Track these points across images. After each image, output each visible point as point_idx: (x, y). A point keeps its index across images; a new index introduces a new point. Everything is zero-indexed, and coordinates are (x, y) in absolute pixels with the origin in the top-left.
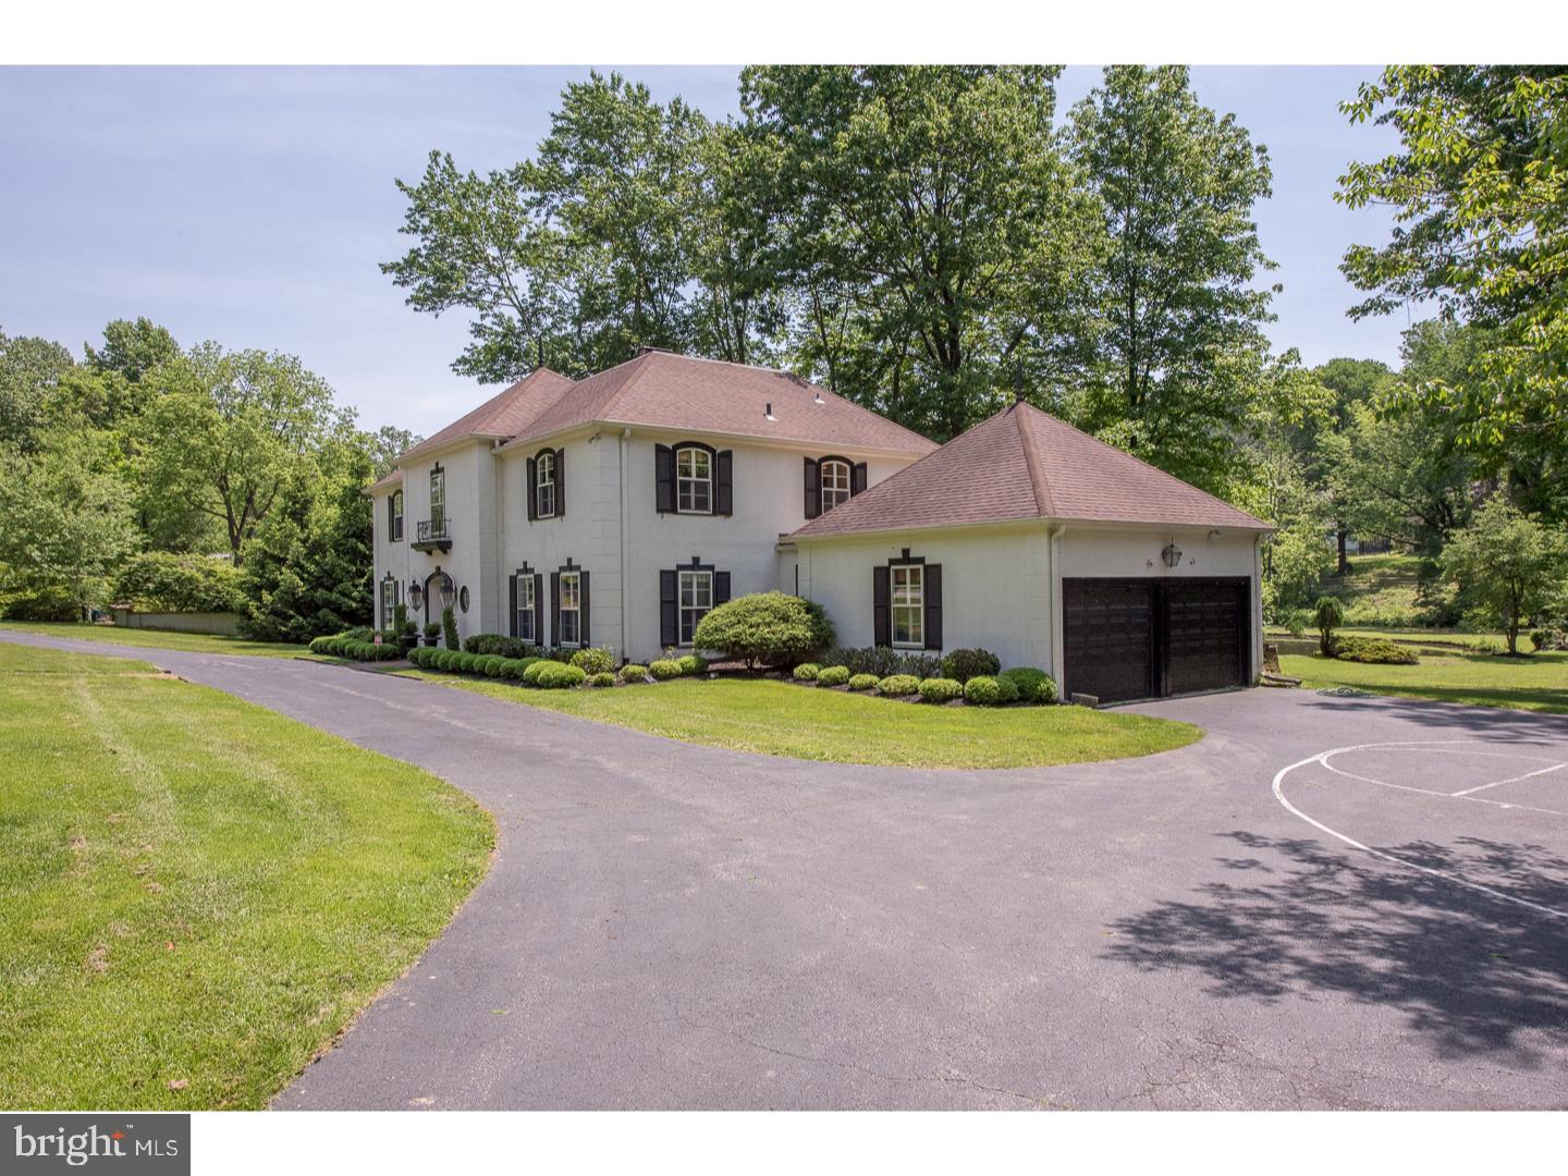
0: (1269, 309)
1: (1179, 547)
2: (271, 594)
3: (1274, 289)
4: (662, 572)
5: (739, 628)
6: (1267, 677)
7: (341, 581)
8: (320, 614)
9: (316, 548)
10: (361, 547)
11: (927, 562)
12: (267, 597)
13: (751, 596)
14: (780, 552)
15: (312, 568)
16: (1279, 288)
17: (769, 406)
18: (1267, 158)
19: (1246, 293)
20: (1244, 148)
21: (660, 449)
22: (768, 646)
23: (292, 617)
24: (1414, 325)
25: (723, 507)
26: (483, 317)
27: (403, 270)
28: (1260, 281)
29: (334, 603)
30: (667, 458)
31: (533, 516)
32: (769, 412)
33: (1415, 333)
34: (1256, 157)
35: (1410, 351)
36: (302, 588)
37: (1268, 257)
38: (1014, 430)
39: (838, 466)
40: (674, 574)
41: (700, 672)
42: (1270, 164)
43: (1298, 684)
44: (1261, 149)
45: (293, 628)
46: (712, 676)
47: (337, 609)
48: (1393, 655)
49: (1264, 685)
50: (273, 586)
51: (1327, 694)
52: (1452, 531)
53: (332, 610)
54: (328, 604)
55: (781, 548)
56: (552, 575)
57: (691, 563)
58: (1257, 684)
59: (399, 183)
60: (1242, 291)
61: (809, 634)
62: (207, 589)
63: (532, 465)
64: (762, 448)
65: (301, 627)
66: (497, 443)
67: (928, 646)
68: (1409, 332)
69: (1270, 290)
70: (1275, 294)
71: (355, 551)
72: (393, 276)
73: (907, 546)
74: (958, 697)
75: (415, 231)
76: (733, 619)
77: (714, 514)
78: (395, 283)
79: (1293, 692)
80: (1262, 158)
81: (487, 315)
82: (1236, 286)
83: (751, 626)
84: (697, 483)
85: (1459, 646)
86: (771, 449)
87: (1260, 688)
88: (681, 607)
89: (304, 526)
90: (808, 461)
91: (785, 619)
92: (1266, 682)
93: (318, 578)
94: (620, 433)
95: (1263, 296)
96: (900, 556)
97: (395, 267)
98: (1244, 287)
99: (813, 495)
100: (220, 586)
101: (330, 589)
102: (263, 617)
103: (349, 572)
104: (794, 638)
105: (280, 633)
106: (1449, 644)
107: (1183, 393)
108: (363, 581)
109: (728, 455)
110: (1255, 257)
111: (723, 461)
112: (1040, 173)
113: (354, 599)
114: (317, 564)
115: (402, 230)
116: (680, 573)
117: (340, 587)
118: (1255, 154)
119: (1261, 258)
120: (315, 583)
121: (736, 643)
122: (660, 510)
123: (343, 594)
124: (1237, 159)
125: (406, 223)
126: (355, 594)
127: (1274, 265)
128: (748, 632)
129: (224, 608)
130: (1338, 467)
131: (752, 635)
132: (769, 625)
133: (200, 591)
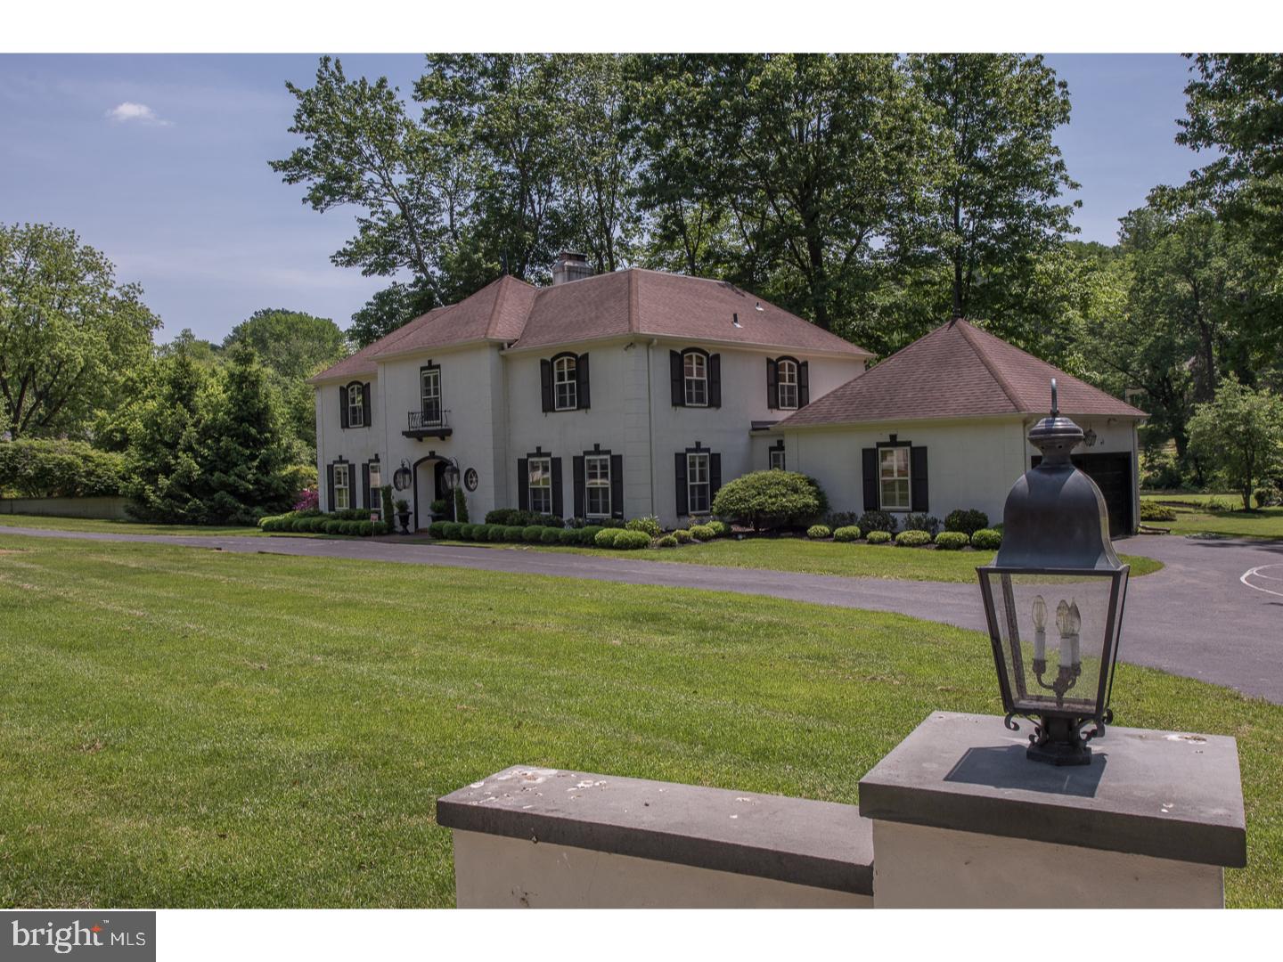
0: (1073, 221)
1: (1096, 431)
2: (167, 478)
3: (1075, 204)
4: (676, 454)
5: (762, 499)
6: (1143, 527)
7: (236, 465)
8: (217, 496)
9: (205, 433)
10: (253, 431)
11: (913, 445)
12: (163, 481)
13: (763, 473)
14: (752, 437)
15: (206, 452)
16: (1079, 204)
17: (735, 316)
18: (1067, 93)
19: (1053, 207)
20: (1049, 83)
21: (673, 354)
22: (786, 512)
23: (187, 500)
24: (1130, 212)
25: (715, 402)
26: (373, 214)
27: (294, 167)
28: (1065, 197)
29: (230, 485)
30: (678, 361)
31: (548, 407)
32: (736, 320)
33: (1130, 219)
34: (1058, 92)
35: (1127, 235)
36: (197, 471)
37: (1073, 178)
38: (963, 341)
39: (790, 365)
40: (684, 455)
41: (727, 535)
42: (1069, 97)
43: (1168, 531)
44: (1063, 85)
45: (190, 511)
46: (740, 537)
47: (233, 491)
48: (1156, 512)
49: (1142, 533)
50: (167, 470)
51: (1195, 538)
52: (1197, 405)
53: (228, 492)
54: (224, 486)
55: (754, 433)
56: (575, 458)
57: (694, 446)
58: (1137, 533)
59: (289, 86)
60: (1049, 206)
61: (816, 502)
62: (89, 474)
63: (546, 366)
64: (741, 351)
65: (197, 510)
66: (506, 345)
67: (915, 509)
68: (1125, 218)
69: (1072, 205)
70: (1076, 209)
71: (247, 436)
72: (282, 175)
73: (893, 433)
74: (967, 545)
75: (302, 130)
76: (754, 492)
77: (709, 407)
78: (284, 180)
79: (1167, 537)
80: (1063, 92)
81: (376, 212)
82: (1045, 201)
83: (770, 497)
84: (696, 381)
85: (1190, 505)
86: (746, 352)
87: (1139, 536)
88: (689, 483)
89: (193, 411)
90: (769, 361)
91: (796, 491)
92: (1144, 531)
93: (212, 462)
94: (649, 342)
95: (1067, 210)
96: (888, 440)
97: (284, 166)
98: (1052, 202)
99: (773, 389)
100: (100, 471)
101: (226, 472)
102: (159, 501)
103: (243, 455)
104: (807, 506)
105: (176, 515)
106: (1181, 504)
107: (1011, 295)
108: (255, 464)
109: (717, 357)
110: (1061, 178)
111: (714, 362)
112: (907, 111)
113: (249, 481)
114: (210, 448)
115: (290, 130)
116: (688, 455)
117: (237, 470)
118: (1057, 88)
119: (1066, 179)
120: (209, 467)
121: (762, 510)
122: (674, 404)
123: (239, 476)
124: (1044, 92)
125: (293, 124)
126: (250, 476)
127: (1077, 185)
128: (770, 501)
129: (110, 492)
130: (1075, 344)
131: (773, 504)
132: (784, 495)
133: (81, 476)
